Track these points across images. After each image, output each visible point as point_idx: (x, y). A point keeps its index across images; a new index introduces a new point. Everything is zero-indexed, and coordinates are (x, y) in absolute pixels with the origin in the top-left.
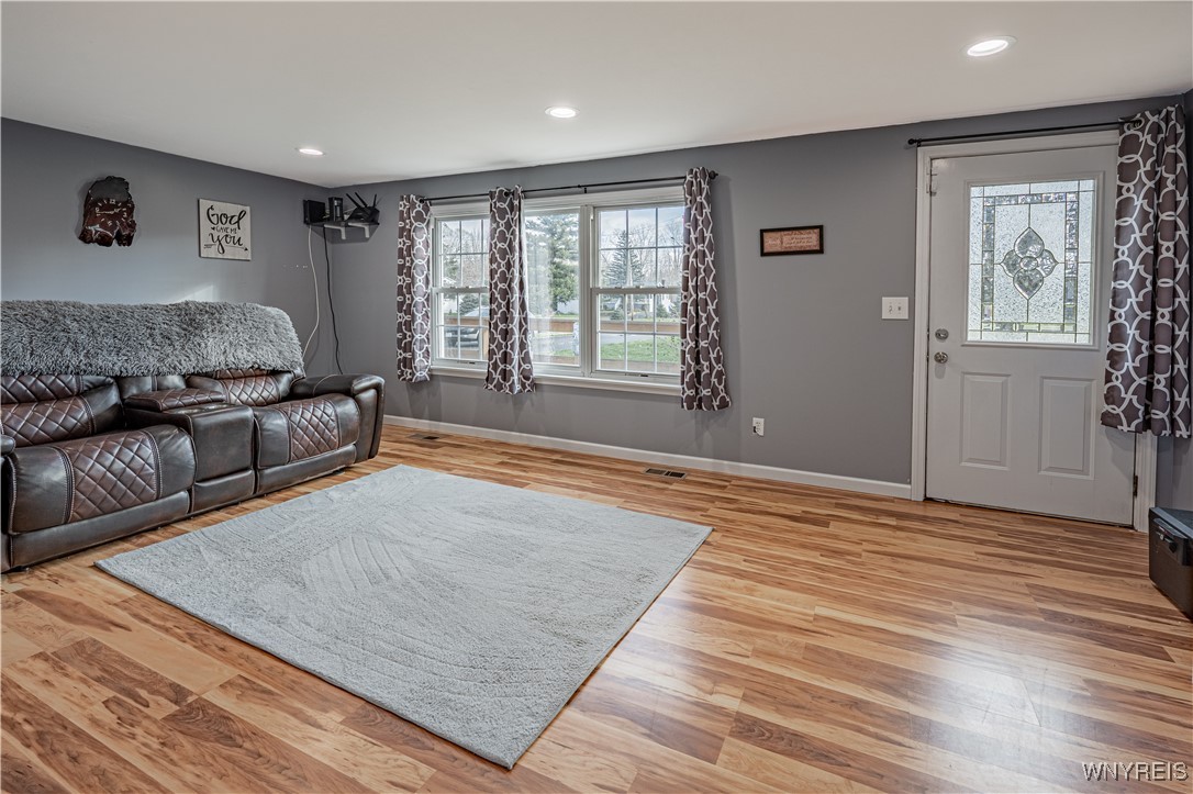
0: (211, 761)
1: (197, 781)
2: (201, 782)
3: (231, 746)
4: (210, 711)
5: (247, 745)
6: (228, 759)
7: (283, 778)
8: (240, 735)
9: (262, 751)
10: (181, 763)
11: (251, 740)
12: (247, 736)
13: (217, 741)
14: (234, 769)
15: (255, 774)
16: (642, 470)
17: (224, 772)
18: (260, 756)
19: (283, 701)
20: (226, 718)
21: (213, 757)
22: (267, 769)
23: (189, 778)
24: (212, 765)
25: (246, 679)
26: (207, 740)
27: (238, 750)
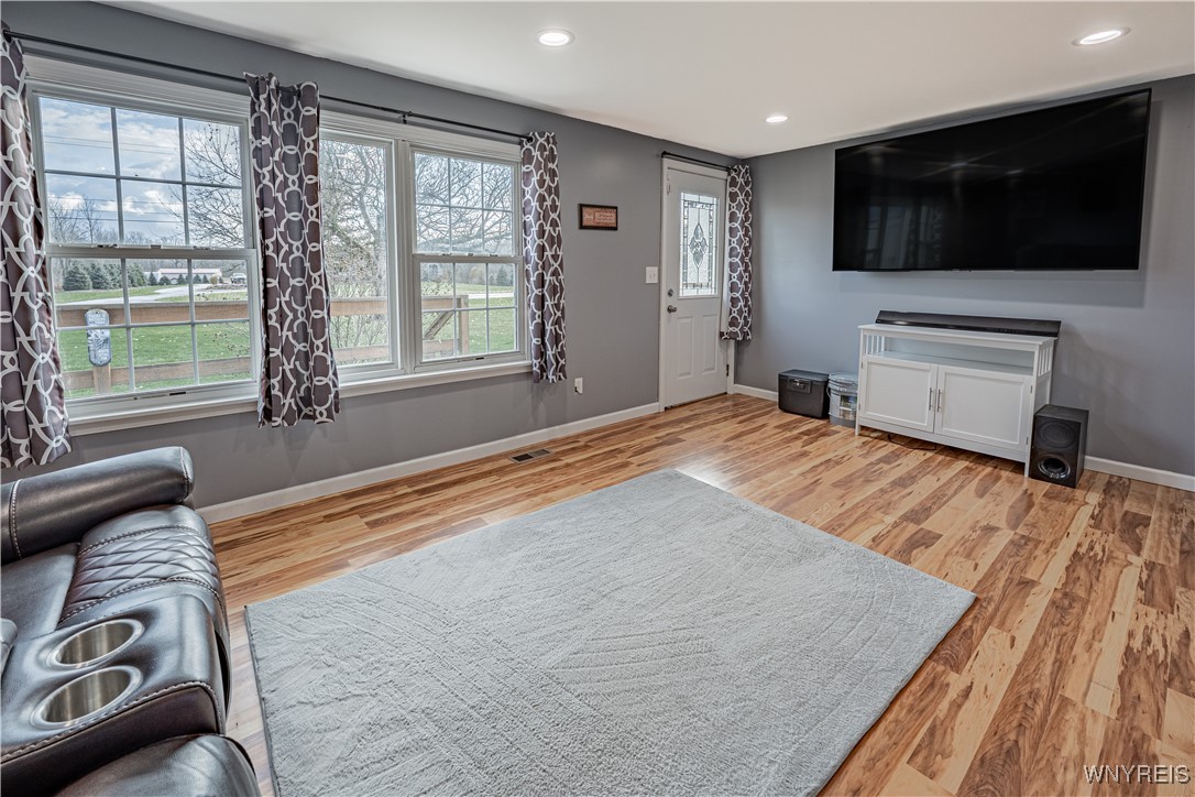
0: (1044, 762)
1: (1071, 768)
2: (1071, 764)
3: (1019, 749)
4: (977, 779)
5: (1012, 736)
6: (1035, 747)
7: (1037, 707)
8: (1002, 744)
9: (1015, 724)
10: (1058, 788)
11: (1005, 734)
12: (1001, 738)
13: (1017, 762)
14: (1045, 742)
15: (1042, 727)
16: (506, 462)
17: (1051, 749)
18: (1020, 725)
19: (942, 716)
20: (982, 761)
21: (1038, 762)
22: (1033, 718)
23: (1071, 775)
24: (1048, 760)
25: (915, 754)
26: (1020, 772)
27: (1020, 743)
